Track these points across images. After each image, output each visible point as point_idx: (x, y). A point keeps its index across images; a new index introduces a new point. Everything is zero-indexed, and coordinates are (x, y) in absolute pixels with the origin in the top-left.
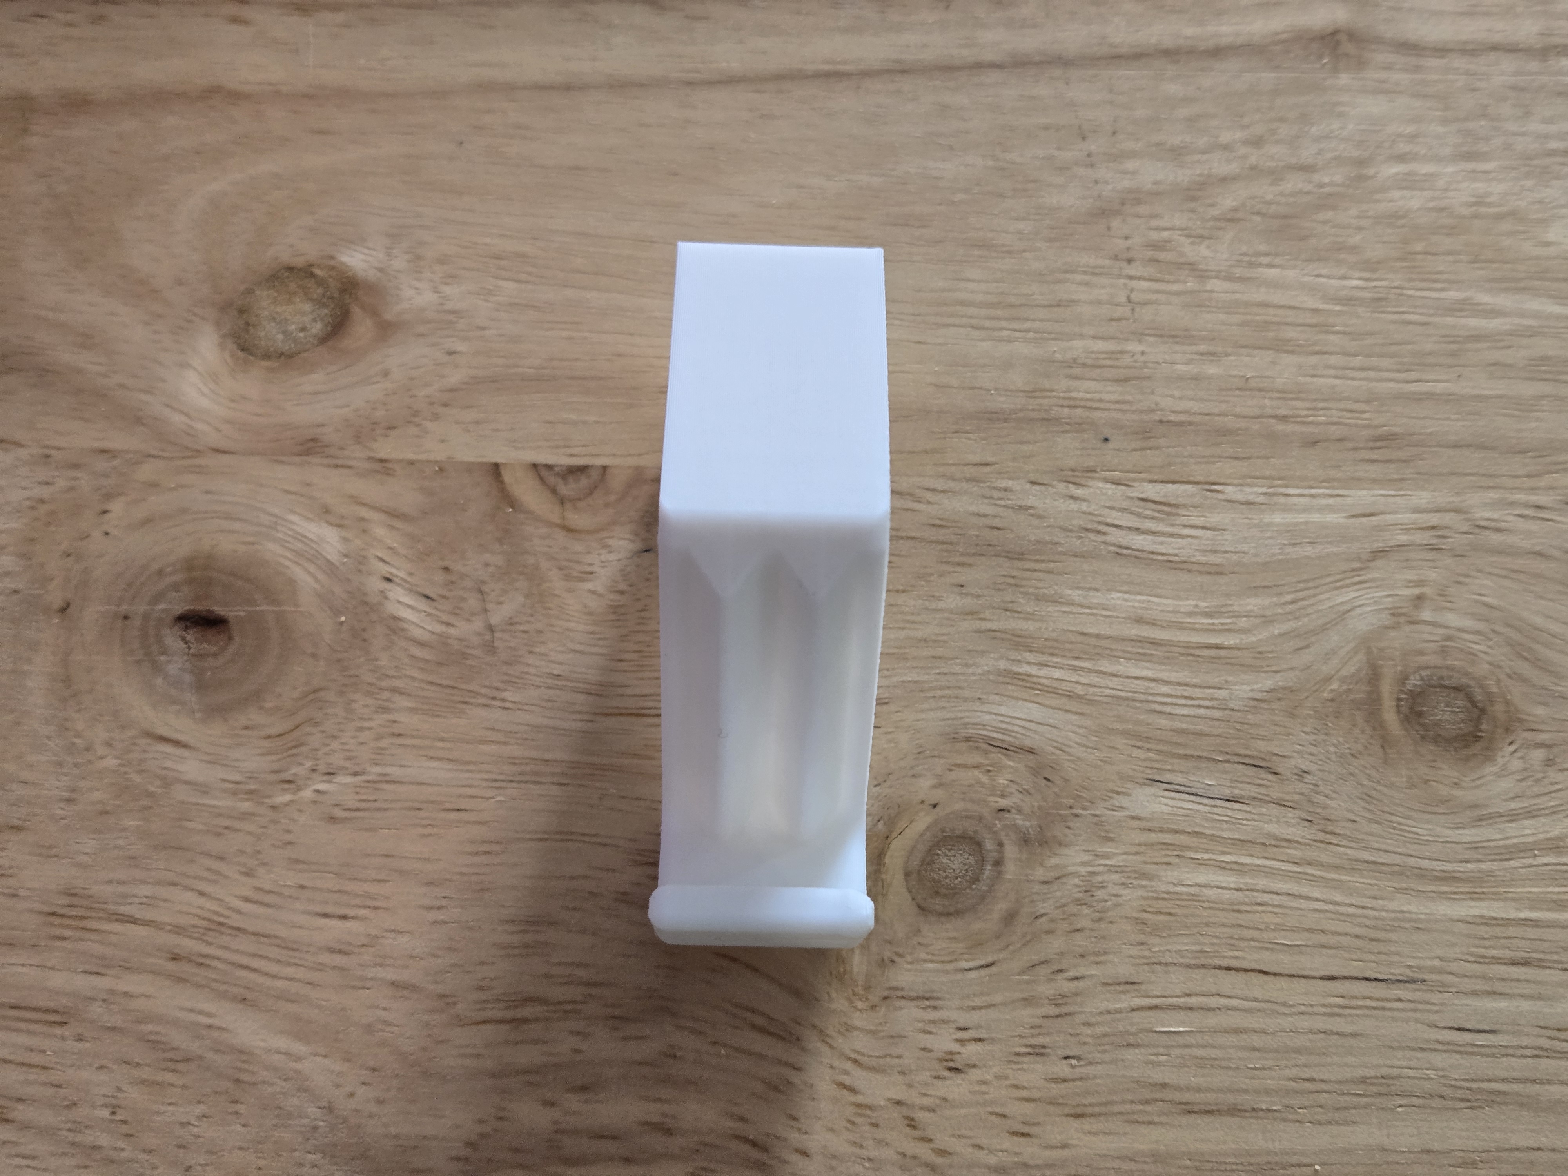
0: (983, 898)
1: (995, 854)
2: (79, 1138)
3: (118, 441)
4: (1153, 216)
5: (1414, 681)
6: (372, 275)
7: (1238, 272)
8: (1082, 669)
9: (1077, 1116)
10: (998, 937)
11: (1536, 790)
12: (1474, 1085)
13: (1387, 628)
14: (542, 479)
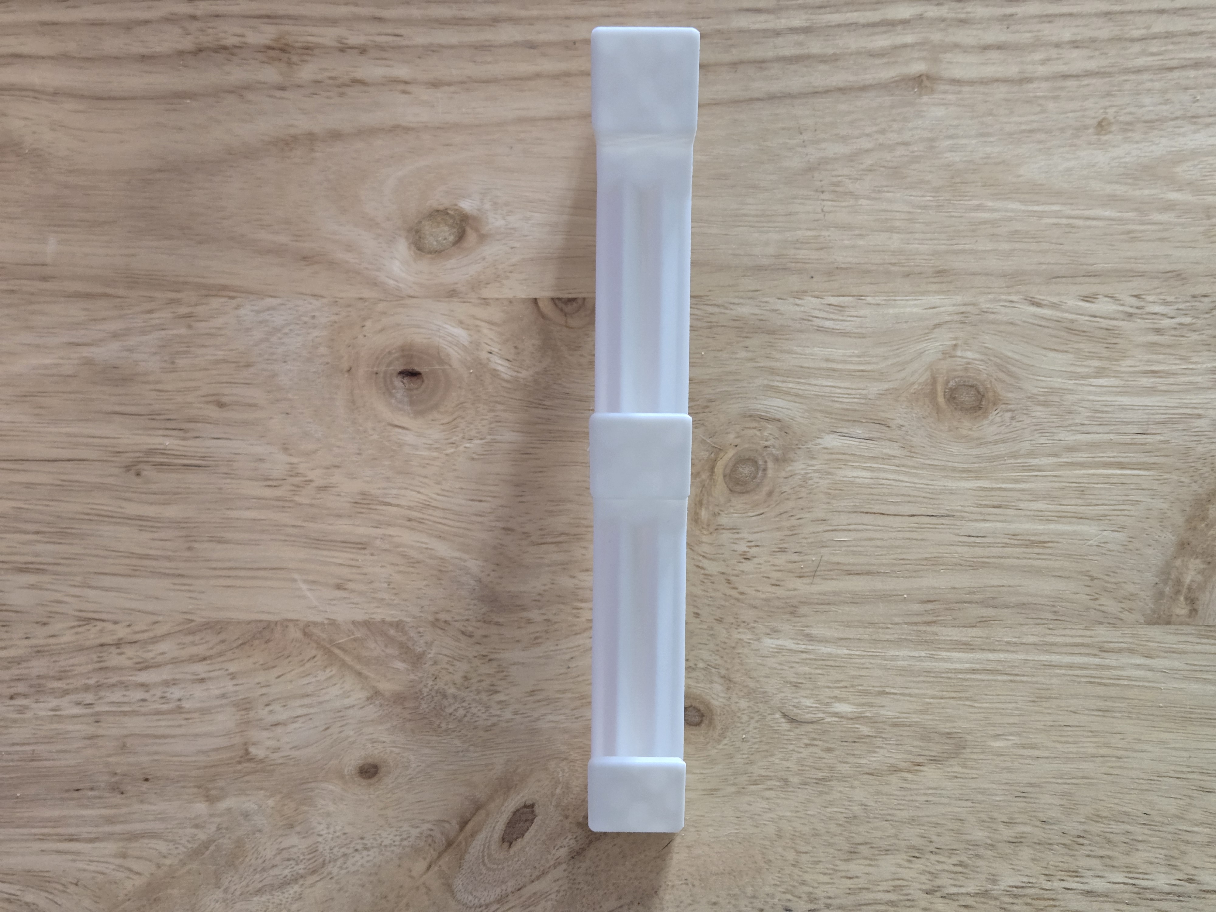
0: (758, 485)
1: (763, 466)
2: (376, 595)
3: (367, 293)
4: (833, 170)
5: (952, 384)
6: (475, 213)
7: (873, 195)
8: (802, 383)
9: (800, 577)
10: (765, 502)
11: (1007, 430)
12: (975, 560)
13: (940, 360)
14: (556, 305)
